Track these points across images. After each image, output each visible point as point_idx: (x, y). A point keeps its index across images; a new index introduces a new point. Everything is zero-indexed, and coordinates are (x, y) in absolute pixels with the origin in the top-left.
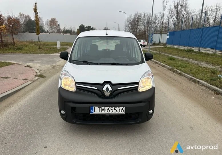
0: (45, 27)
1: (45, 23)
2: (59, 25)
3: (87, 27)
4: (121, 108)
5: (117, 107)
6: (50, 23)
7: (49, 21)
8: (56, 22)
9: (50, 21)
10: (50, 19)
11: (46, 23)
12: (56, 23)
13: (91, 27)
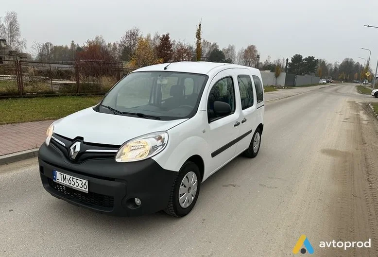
0: (236, 60)
1: (237, 55)
2: (258, 57)
3: (306, 59)
4: (84, 181)
5: (79, 179)
6: (245, 54)
7: (244, 51)
8: (255, 51)
9: (246, 51)
10: (246, 48)
11: (239, 54)
12: (254, 54)
13: (316, 58)
